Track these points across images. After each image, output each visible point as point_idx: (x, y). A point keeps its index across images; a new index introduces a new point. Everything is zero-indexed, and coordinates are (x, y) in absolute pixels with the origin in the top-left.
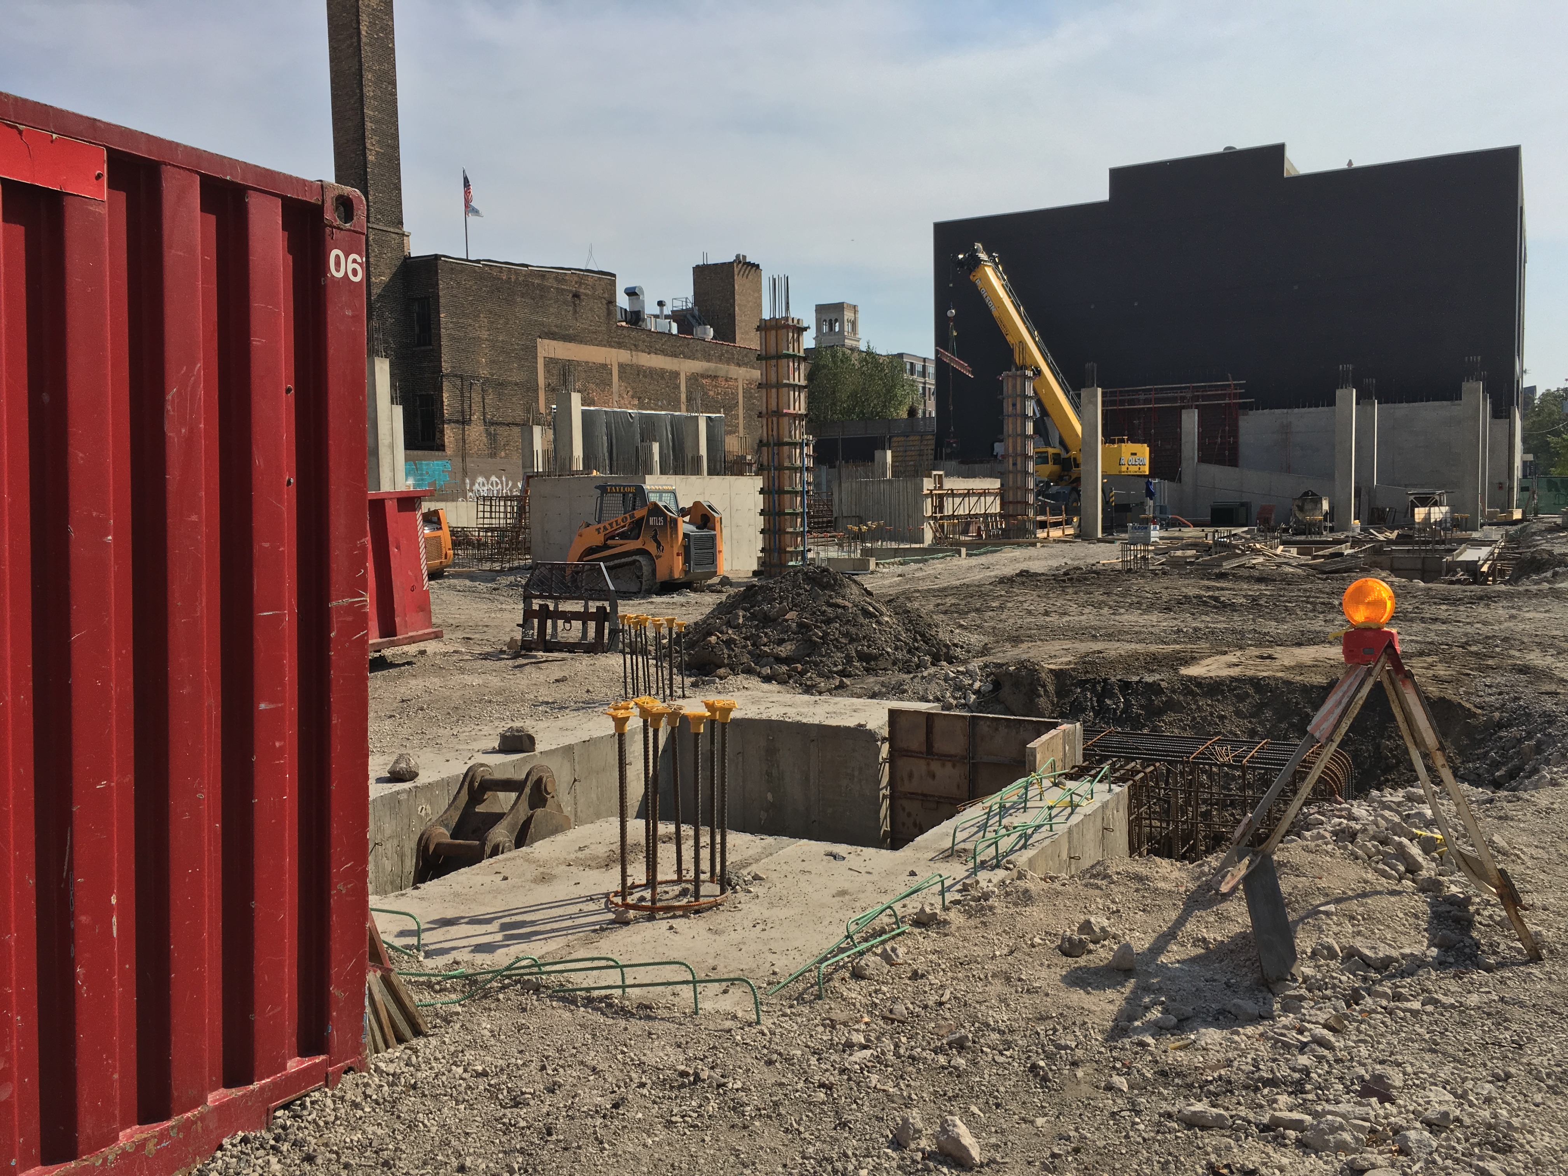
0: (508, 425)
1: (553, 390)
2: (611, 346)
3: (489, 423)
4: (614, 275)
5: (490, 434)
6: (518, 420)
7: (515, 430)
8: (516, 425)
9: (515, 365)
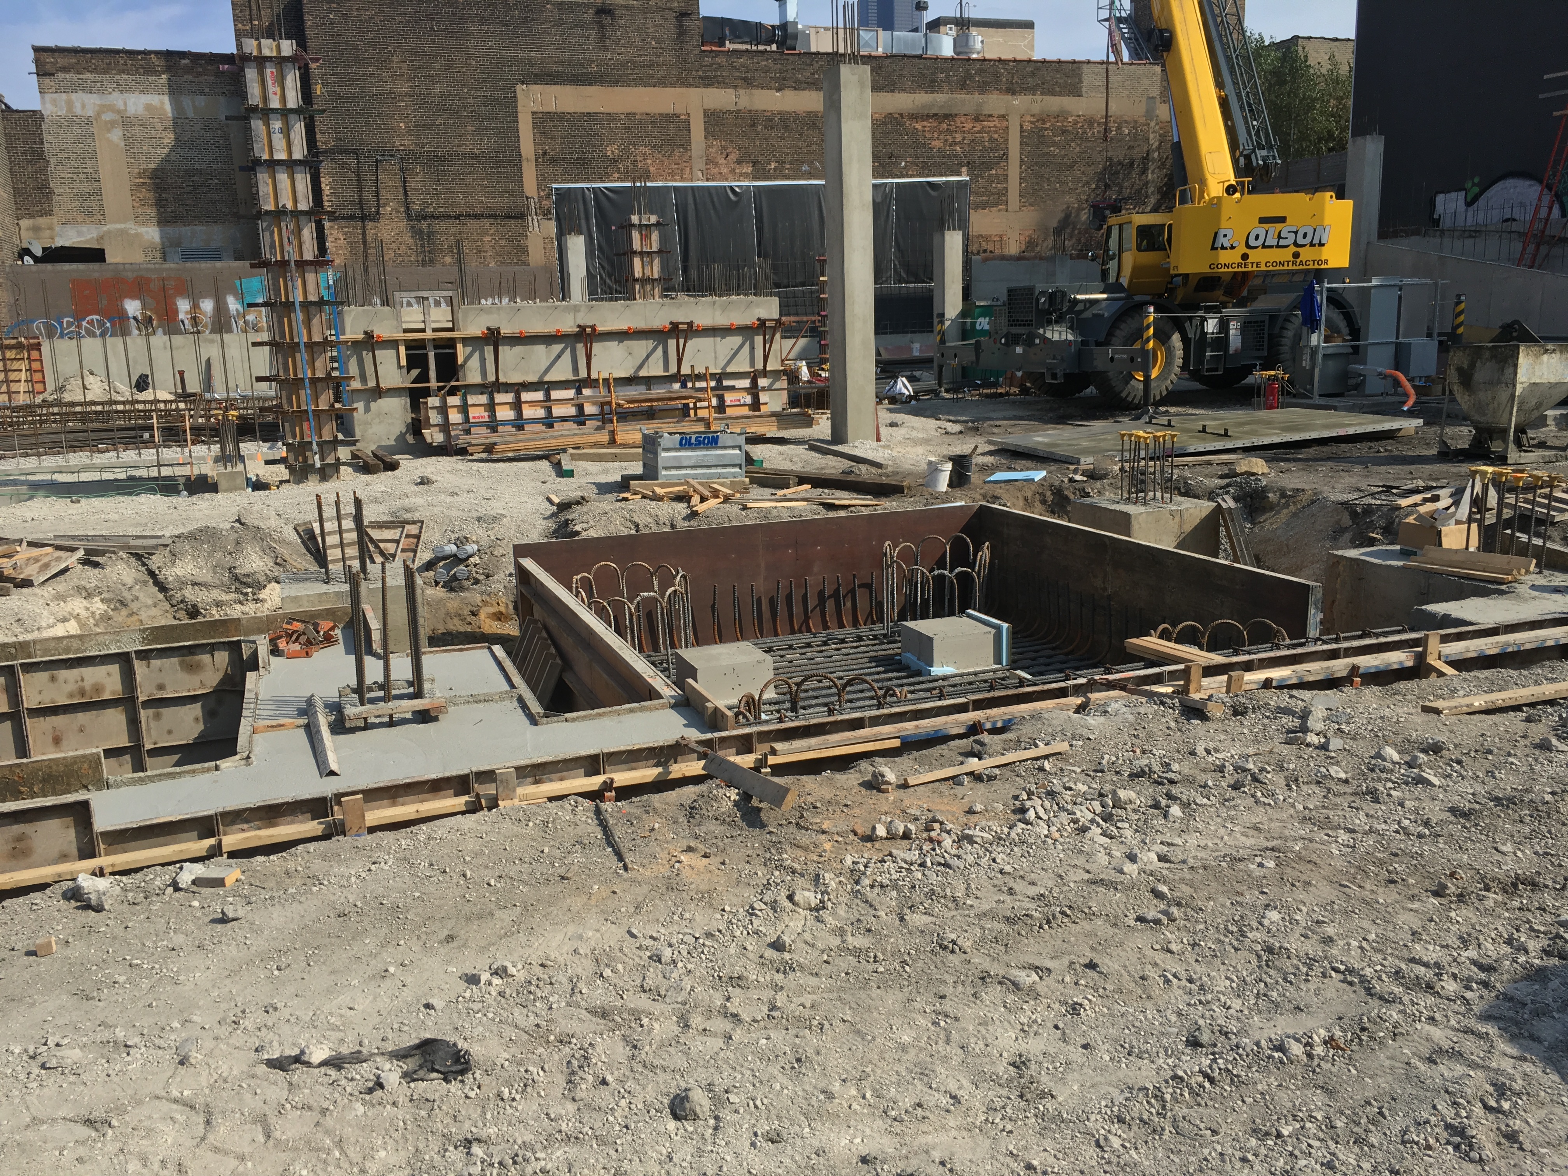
0: (458, 217)
1: (555, 160)
2: (689, 85)
3: (417, 217)
5: (421, 232)
6: (478, 210)
7: (472, 224)
8: (475, 216)
9: (469, 128)
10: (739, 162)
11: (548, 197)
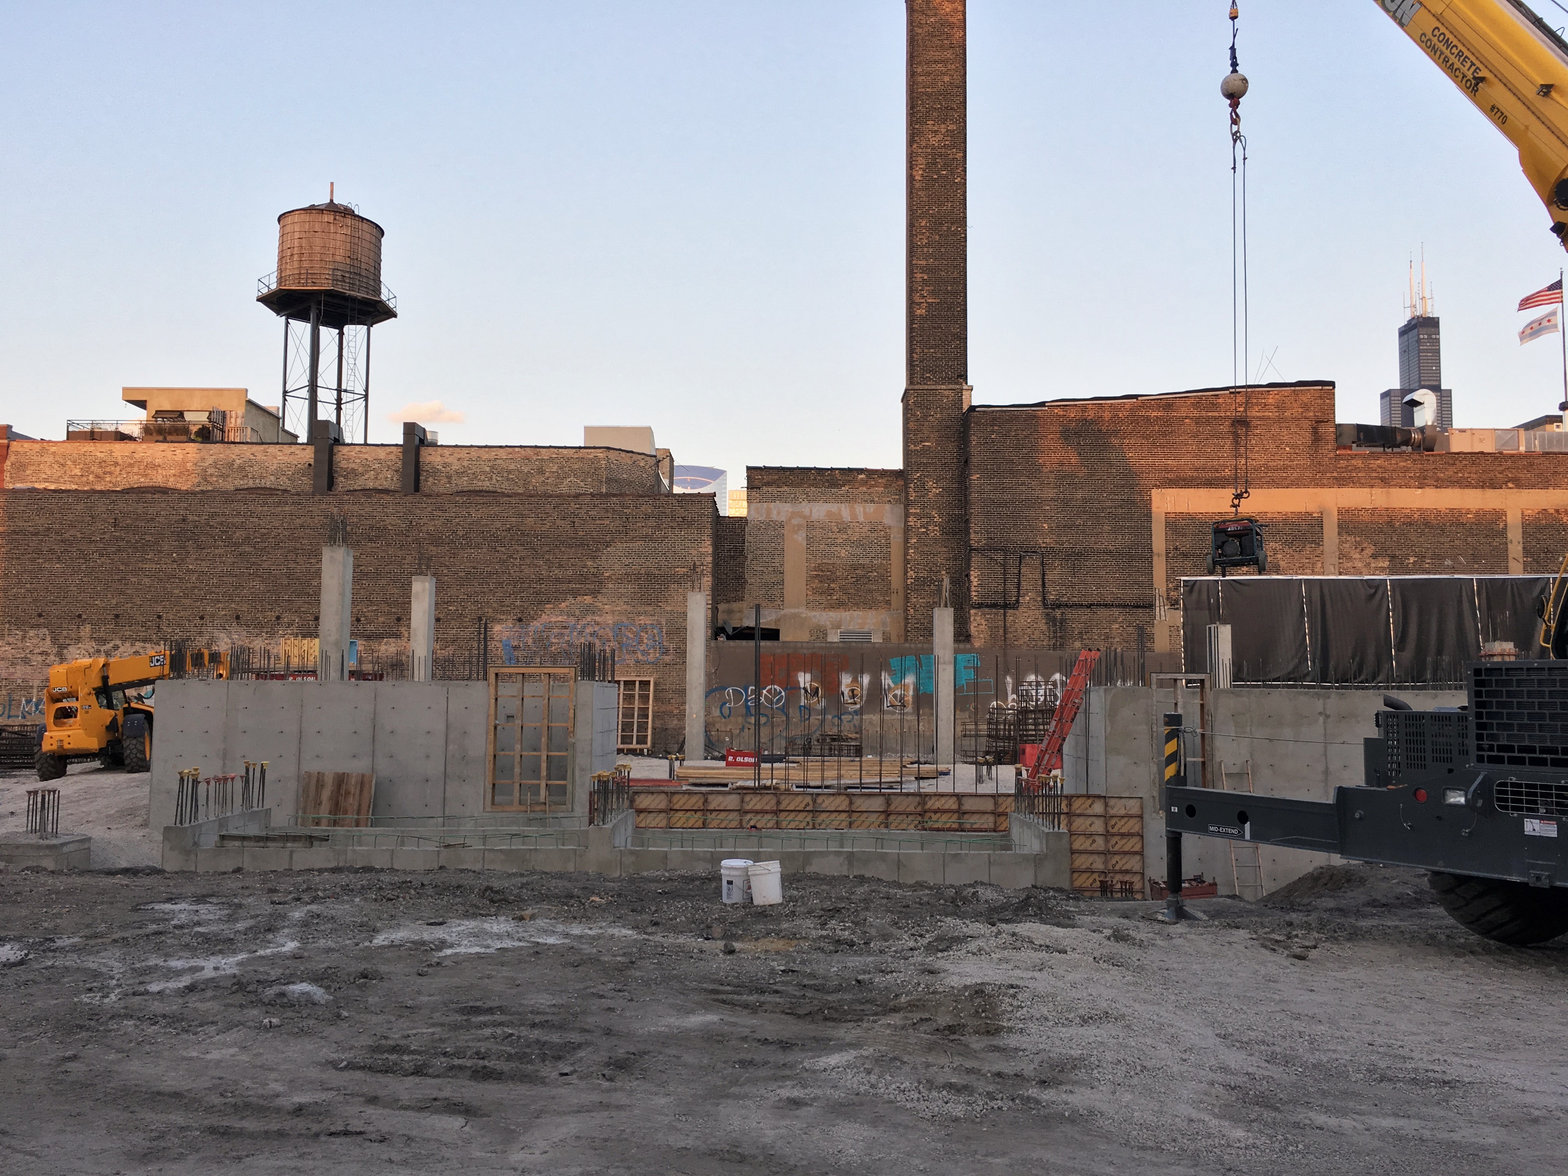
0: (1089, 606)
1: (1185, 555)
2: (1323, 486)
3: (1049, 606)
4: (1332, 384)
5: (1054, 620)
6: (1109, 599)
7: (1103, 612)
8: (1106, 606)
9: (1107, 528)
10: (1374, 556)
11: (1177, 588)
